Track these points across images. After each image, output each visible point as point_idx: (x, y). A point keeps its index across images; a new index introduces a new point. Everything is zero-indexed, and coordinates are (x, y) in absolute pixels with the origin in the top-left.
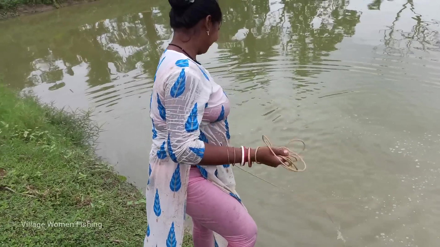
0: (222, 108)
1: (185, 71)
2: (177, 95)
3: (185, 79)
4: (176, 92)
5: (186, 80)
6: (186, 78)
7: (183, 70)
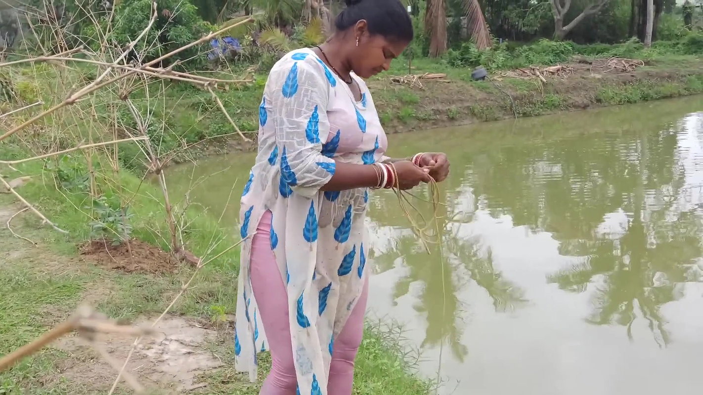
0: (337, 133)
1: (297, 65)
2: (291, 95)
3: (296, 74)
4: (288, 90)
5: (298, 76)
6: (298, 73)
7: (296, 63)
